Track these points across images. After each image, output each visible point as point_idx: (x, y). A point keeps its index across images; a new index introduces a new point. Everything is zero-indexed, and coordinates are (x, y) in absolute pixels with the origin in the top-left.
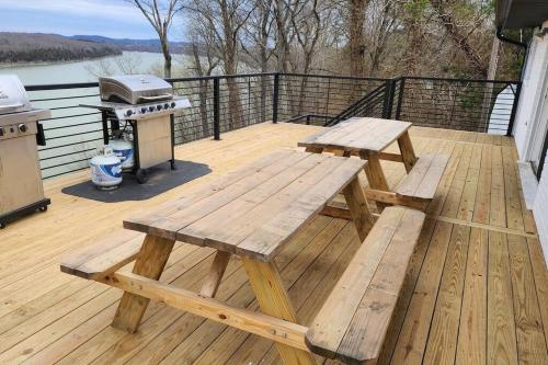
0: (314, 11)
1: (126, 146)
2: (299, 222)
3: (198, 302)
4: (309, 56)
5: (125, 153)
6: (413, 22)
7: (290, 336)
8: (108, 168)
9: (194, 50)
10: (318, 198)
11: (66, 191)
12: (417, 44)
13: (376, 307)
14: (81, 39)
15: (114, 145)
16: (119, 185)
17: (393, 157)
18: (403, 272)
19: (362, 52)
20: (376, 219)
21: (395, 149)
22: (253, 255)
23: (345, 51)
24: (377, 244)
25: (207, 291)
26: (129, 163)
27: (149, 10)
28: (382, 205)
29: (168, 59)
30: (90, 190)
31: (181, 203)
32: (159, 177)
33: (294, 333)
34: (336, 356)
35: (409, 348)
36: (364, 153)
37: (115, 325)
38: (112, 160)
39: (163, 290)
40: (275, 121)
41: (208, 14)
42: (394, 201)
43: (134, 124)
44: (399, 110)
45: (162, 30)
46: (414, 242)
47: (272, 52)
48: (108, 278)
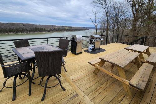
0: (125, 23)
1: (93, 45)
2: (128, 63)
3: (109, 72)
4: (123, 31)
5: (93, 46)
6: (148, 25)
7: (125, 82)
8: (90, 48)
9: (101, 29)
10: (131, 59)
11: (84, 51)
12: (149, 29)
13: (143, 81)
14: (83, 27)
15: (91, 45)
16: (91, 51)
17: (145, 53)
18: (149, 76)
19: (135, 30)
20: (142, 65)
21: (145, 51)
22: (121, 67)
23: (131, 30)
24: (142, 69)
25: (110, 71)
26: (93, 48)
27: (94, 23)
28: (143, 63)
29: (97, 31)
30: (87, 51)
31: (106, 56)
32: (97, 51)
33: (126, 81)
34: (135, 87)
35: (149, 91)
36: (139, 52)
37: (93, 72)
38: (91, 47)
39: (102, 69)
40: (117, 43)
41: (104, 24)
42: (145, 62)
43: (95, 42)
44: (145, 43)
45: (96, 26)
46: (151, 71)
47: (115, 30)
48: (94, 65)
